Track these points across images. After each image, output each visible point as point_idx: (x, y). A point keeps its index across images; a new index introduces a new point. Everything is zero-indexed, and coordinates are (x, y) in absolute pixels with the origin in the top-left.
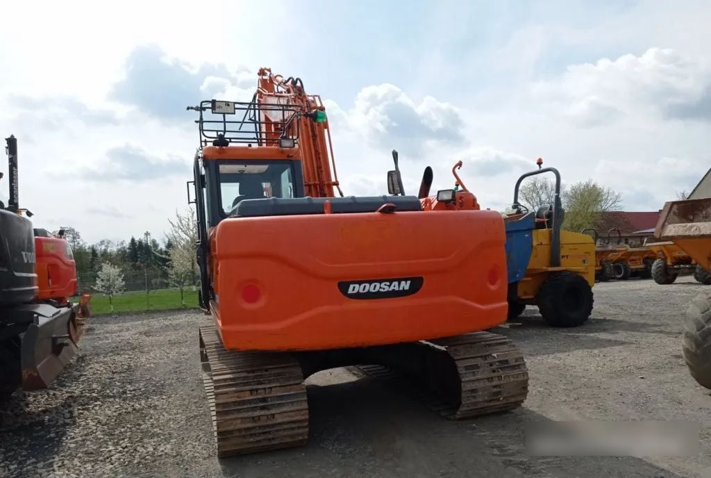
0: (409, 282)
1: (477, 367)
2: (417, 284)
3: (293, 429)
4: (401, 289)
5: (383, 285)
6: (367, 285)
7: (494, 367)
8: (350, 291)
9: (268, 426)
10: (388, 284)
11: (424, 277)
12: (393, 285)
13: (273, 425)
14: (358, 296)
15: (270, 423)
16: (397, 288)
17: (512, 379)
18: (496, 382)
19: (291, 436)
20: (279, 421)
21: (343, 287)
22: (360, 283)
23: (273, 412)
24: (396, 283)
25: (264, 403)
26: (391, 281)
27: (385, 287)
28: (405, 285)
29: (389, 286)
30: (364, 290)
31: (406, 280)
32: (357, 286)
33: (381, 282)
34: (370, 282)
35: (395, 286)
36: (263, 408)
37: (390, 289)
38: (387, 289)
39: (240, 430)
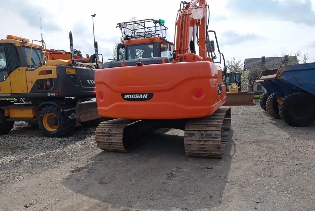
0: (147, 95)
1: (194, 134)
2: (150, 96)
3: (119, 145)
4: (144, 97)
5: (136, 95)
6: (131, 95)
7: (204, 136)
8: (125, 97)
9: (110, 143)
10: (138, 95)
11: (154, 93)
12: (140, 96)
13: (112, 143)
14: (127, 99)
15: (110, 141)
16: (142, 97)
17: (211, 143)
18: (202, 143)
19: (119, 148)
20: (113, 141)
21: (123, 95)
22: (128, 94)
23: (111, 138)
24: (142, 95)
25: (109, 135)
26: (140, 94)
27: (137, 96)
28: (145, 96)
29: (139, 96)
30: (129, 97)
31: (146, 94)
32: (127, 95)
33: (135, 94)
34: (132, 94)
35: (141, 96)
36: (109, 136)
37: (139, 97)
38: (138, 97)
39: (102, 142)
